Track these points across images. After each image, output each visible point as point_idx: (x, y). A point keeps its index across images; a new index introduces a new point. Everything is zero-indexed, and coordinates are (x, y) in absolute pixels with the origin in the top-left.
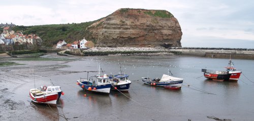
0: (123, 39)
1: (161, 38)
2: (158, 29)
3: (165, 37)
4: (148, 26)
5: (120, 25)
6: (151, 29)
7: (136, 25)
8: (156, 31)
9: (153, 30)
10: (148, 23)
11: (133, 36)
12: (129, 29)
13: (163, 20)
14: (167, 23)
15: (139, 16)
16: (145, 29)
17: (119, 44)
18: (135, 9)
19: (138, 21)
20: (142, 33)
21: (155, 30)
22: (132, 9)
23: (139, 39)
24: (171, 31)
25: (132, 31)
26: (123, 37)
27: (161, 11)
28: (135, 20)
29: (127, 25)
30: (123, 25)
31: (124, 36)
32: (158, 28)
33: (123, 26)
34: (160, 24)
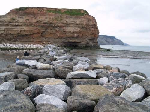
0: (12, 36)
1: (64, 36)
2: (60, 27)
3: (69, 35)
4: (45, 23)
5: (8, 22)
6: (50, 26)
7: (30, 22)
8: (57, 29)
9: (53, 27)
10: (47, 20)
11: (25, 33)
12: (21, 26)
13: (71, 17)
14: (76, 21)
15: (38, 14)
16: (42, 26)
17: (6, 41)
18: (36, 8)
19: (36, 18)
20: (37, 30)
21: (56, 27)
22: (32, 8)
23: (34, 36)
24: (79, 29)
25: (24, 28)
26: (10, 34)
27: (74, 9)
28: (32, 18)
29: (18, 22)
30: (12, 22)
31: (12, 33)
32: (60, 25)
33: (12, 24)
34: (65, 22)
